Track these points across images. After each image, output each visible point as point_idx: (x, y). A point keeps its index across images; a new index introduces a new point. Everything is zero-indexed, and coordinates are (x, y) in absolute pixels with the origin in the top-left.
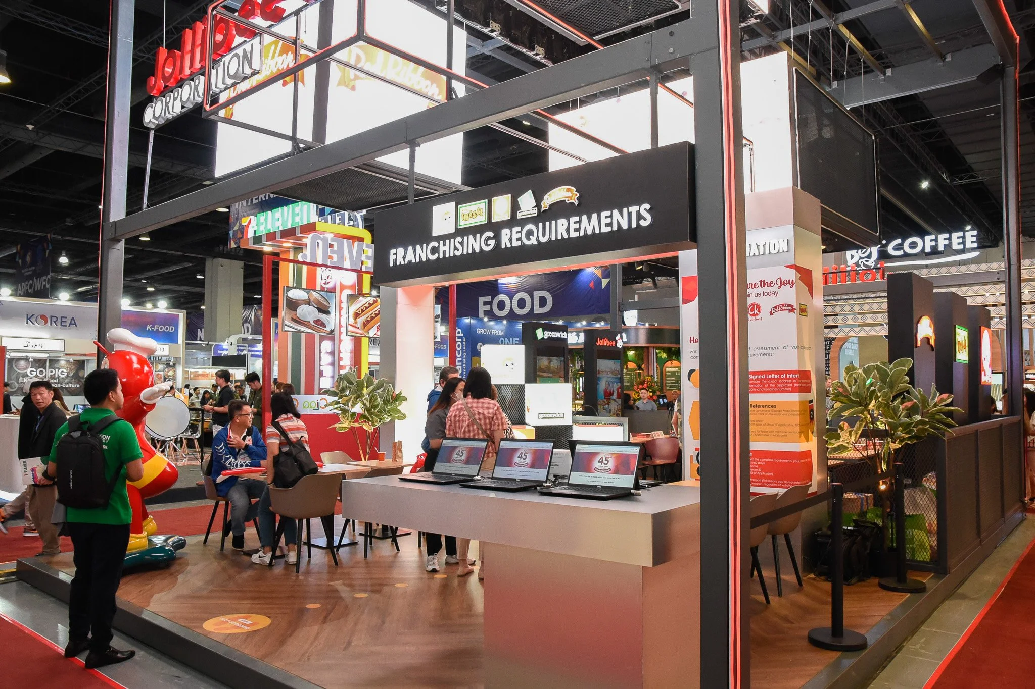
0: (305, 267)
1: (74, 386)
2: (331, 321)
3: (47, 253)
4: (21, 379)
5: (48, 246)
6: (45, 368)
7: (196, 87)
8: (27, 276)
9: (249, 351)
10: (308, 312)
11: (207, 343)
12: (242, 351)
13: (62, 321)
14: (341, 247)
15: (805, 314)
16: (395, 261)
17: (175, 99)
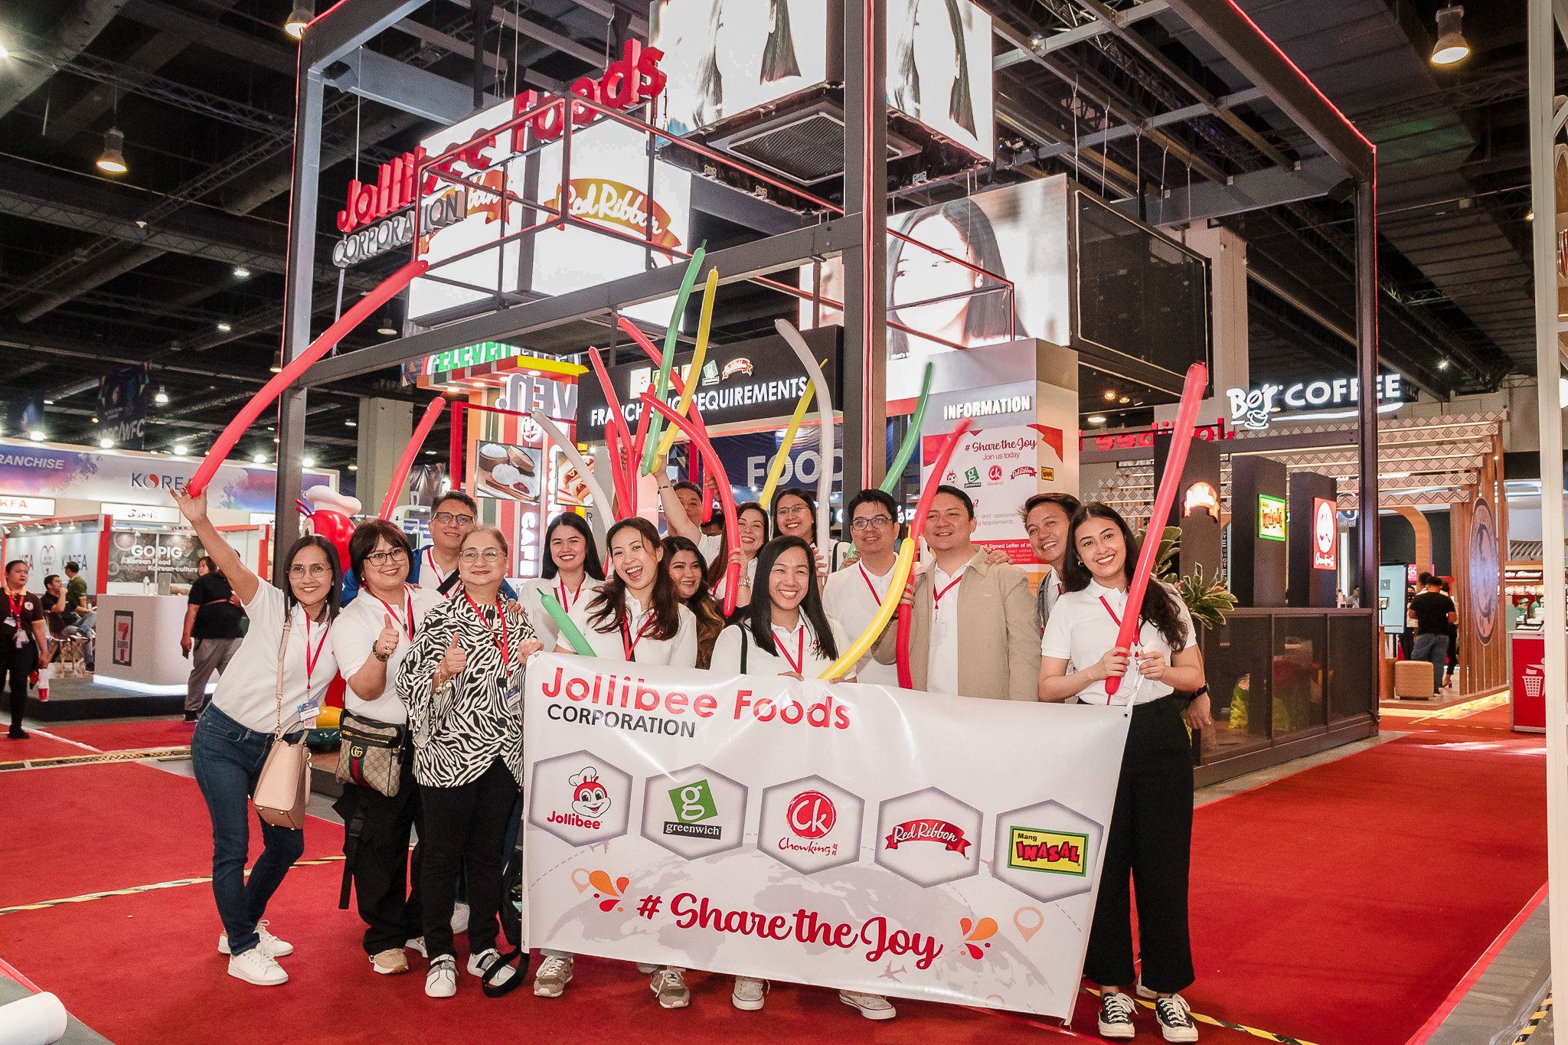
0: (502, 416)
1: (191, 570)
2: (535, 485)
3: (142, 389)
4: (123, 560)
5: (144, 379)
6: (154, 546)
7: (395, 229)
8: (112, 420)
9: (421, 529)
10: (506, 474)
11: (363, 516)
12: (411, 528)
13: (176, 483)
14: (548, 390)
15: (1050, 478)
16: (596, 420)
17: (371, 240)
